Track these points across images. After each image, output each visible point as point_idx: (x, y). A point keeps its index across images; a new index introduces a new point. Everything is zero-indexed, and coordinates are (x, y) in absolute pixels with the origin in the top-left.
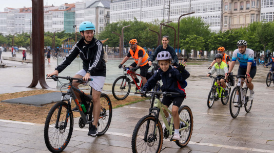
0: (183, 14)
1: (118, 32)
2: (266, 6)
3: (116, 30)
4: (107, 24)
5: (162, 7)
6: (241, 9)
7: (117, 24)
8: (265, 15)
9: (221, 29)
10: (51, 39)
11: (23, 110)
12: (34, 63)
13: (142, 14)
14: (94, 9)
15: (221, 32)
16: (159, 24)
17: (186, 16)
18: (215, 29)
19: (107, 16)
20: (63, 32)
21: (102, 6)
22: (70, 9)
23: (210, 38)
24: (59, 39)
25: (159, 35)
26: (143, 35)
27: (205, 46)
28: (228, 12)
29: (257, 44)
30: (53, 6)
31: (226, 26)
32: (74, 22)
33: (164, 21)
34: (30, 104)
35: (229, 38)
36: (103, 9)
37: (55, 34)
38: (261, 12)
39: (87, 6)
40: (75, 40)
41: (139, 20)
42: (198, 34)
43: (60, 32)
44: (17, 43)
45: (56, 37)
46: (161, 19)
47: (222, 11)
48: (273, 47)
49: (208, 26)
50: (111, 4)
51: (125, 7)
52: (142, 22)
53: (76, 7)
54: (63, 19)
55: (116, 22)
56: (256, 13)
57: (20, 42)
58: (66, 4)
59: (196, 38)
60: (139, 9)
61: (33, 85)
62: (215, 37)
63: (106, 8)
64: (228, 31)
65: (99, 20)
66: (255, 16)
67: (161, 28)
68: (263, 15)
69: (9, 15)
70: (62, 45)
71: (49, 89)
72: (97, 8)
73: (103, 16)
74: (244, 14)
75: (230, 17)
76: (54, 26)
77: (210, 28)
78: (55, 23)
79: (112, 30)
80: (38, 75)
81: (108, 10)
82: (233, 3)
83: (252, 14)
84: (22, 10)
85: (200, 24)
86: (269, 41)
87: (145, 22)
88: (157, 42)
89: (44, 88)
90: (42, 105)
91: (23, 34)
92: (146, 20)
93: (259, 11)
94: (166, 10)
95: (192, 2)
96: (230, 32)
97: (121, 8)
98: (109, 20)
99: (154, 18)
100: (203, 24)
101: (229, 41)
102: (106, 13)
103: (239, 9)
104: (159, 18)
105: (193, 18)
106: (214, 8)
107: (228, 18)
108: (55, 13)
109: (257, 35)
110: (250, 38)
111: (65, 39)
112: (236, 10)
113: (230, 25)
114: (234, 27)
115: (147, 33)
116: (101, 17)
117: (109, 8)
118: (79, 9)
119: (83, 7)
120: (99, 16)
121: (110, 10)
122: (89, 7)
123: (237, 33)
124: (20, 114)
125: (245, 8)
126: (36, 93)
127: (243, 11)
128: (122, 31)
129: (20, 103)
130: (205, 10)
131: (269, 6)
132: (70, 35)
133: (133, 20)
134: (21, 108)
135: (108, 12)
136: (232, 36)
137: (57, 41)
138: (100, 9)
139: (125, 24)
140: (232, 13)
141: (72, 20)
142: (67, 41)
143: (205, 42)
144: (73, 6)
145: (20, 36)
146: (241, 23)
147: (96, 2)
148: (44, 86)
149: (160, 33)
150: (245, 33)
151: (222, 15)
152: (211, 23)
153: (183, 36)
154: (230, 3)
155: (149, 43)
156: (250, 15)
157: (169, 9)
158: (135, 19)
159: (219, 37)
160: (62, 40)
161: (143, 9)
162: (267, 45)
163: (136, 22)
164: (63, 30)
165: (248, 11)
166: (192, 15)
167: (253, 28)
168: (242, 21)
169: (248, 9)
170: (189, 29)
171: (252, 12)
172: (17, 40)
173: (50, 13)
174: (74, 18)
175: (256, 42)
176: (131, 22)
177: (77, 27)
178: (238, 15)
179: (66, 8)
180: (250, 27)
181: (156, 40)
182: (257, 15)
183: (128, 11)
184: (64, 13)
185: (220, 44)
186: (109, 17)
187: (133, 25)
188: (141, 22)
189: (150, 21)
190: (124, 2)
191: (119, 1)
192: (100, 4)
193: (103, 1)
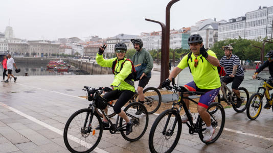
4: (216, 41)
5: (265, 26)
10: (172, 54)
12: (162, 71)
13: (246, 33)
14: (205, 31)
16: (262, 40)
19: (216, 36)
20: (181, 49)
21: (212, 28)
22: (187, 32)
24: (178, 54)
25: (262, 49)
26: (247, 50)
30: (174, 30)
33: (266, 37)
36: (212, 30)
37: (175, 50)
39: (199, 29)
41: (243, 38)
43: (178, 48)
45: (176, 52)
46: (263, 36)
50: (219, 26)
51: (231, 28)
52: (246, 40)
53: (191, 30)
54: (181, 39)
55: (223, 40)
58: (184, 28)
60: (243, 29)
63: (215, 30)
65: (209, 39)
67: (264, 43)
72: (208, 29)
73: (212, 36)
78: (175, 42)
79: (219, 47)
84: (152, 34)
87: (248, 39)
88: (260, 55)
91: (152, 51)
94: (269, 29)
97: (227, 29)
98: (217, 39)
99: (257, 36)
102: (214, 33)
104: (261, 36)
108: (175, 35)
111: (182, 54)
115: (250, 48)
116: (211, 36)
117: (217, 30)
118: (193, 31)
119: (196, 29)
120: (209, 36)
121: (218, 31)
122: (201, 30)
132: (186, 51)
133: (238, 38)
135: (216, 33)
137: (176, 55)
138: (209, 30)
139: (231, 41)
144: (189, 29)
147: (207, 25)
149: (262, 48)
155: (252, 56)
158: (240, 37)
160: (180, 54)
161: (247, 29)
163: (241, 40)
164: (181, 47)
173: (172, 35)
176: (236, 40)
179: (184, 31)
181: (258, 54)
183: (233, 31)
184: (182, 35)
187: (238, 42)
188: (244, 40)
189: (253, 39)
190: (230, 24)
191: (225, 24)
192: (210, 27)
193: (212, 24)
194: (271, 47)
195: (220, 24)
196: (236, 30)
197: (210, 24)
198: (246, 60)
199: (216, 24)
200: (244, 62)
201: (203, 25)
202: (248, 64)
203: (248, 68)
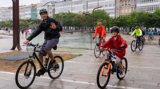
0: (94, 8)
1: (59, 18)
2: (139, 3)
3: (58, 17)
5: (83, 5)
6: (126, 5)
7: (59, 14)
8: (139, 8)
9: (115, 16)
10: (24, 23)
11: (7, 64)
13: (72, 9)
14: (47, 7)
15: (115, 18)
16: (82, 14)
17: (96, 9)
18: (112, 16)
19: (54, 10)
20: (30, 19)
21: (51, 5)
22: (34, 7)
23: (110, 20)
24: (28, 23)
25: (82, 19)
26: (73, 20)
27: (107, 25)
28: (119, 7)
29: (136, 24)
30: (25, 5)
31: (118, 14)
32: (36, 14)
33: (84, 12)
34: (10, 60)
35: (120, 20)
36: (51, 6)
37: (26, 20)
38: (137, 6)
40: (37, 23)
41: (71, 12)
42: (103, 19)
43: (29, 19)
44: (6, 25)
45: (27, 22)
46: (82, 11)
47: (116, 6)
48: (145, 25)
49: (108, 14)
50: (56, 4)
51: (63, 5)
52: (73, 13)
53: (37, 6)
54: (30, 12)
56: (134, 7)
57: (8, 25)
58: (32, 4)
59: (102, 21)
60: (71, 6)
61: (13, 49)
62: (112, 20)
63: (53, 6)
64: (119, 17)
66: (134, 8)
67: (83, 15)
68: (138, 8)
69: (2, 11)
70: (30, 26)
71: (22, 51)
72: (48, 6)
73: (51, 10)
74: (128, 8)
75: (120, 9)
76: (26, 16)
77: (109, 15)
78: (26, 15)
79: (56, 18)
80: (16, 43)
81: (54, 7)
82: (121, 2)
83: (132, 8)
84: (9, 8)
85: (104, 13)
86: (142, 22)
87: (74, 13)
88: (81, 23)
89: (19, 50)
90: (17, 61)
91: (9, 21)
92: (75, 12)
93: (136, 6)
94: (85, 7)
95: (99, 2)
96: (121, 17)
97: (61, 6)
98: (55, 12)
99: (79, 11)
100: (106, 13)
101: (120, 22)
103: (124, 5)
104: (81, 11)
105: (100, 10)
106: (111, 5)
107: (119, 10)
108: (26, 9)
109: (136, 19)
110: (132, 20)
111: (31, 22)
112: (123, 5)
113: (120, 14)
114: (122, 15)
115: (75, 19)
117: (55, 6)
118: (39, 7)
119: (41, 5)
122: (44, 6)
123: (125, 17)
124: (5, 67)
125: (128, 4)
126: (15, 53)
127: (127, 6)
128: (62, 18)
129: (5, 60)
130: (106, 6)
131: (141, 3)
132: (34, 21)
133: (67, 12)
134: (5, 63)
135: (54, 8)
136: (122, 19)
137: (27, 24)
138: (50, 6)
139: (63, 14)
140: (121, 7)
141: (35, 13)
142: (32, 23)
143: (107, 23)
144: (36, 5)
145: (8, 21)
146: (126, 12)
147: (48, 3)
148: (19, 49)
149: (82, 18)
150: (129, 18)
151: (116, 8)
152: (110, 13)
153: (95, 20)
154: (120, 2)
155: (77, 24)
156: (131, 8)
157: (87, 5)
158: (69, 11)
159: (114, 20)
160: (30, 23)
161: (73, 6)
162: (141, 24)
163: (69, 13)
165: (130, 6)
166: (99, 9)
167: (133, 15)
168: (126, 11)
169: (130, 5)
170: (98, 16)
171: (132, 7)
172: (6, 24)
173: (24, 9)
174: (36, 11)
175: (135, 22)
176: (67, 13)
177: (38, 16)
178: (124, 8)
179: (32, 6)
180: (132, 14)
181: (80, 22)
182: (135, 8)
183: (65, 7)
184: (31, 9)
185: (115, 24)
186: (55, 11)
187: (68, 14)
188: (72, 13)
189: (77, 12)
190: (63, 3)
191: (59, 2)
192: (50, 4)
193: (51, 2)
194: (87, 18)
195: (56, 2)
196: (67, 7)
197: (49, 2)
198: (73, 26)
199: (53, 2)
200: (72, 28)
201: (45, 2)
202: (74, 29)
203: (75, 32)
